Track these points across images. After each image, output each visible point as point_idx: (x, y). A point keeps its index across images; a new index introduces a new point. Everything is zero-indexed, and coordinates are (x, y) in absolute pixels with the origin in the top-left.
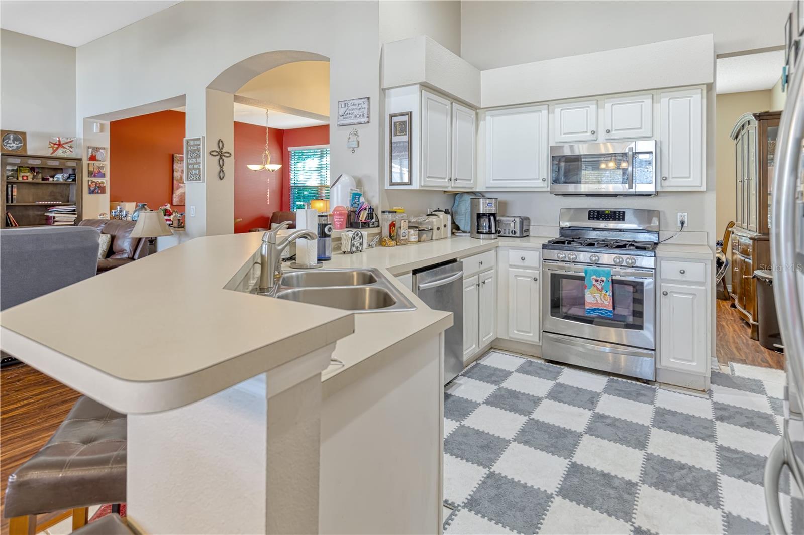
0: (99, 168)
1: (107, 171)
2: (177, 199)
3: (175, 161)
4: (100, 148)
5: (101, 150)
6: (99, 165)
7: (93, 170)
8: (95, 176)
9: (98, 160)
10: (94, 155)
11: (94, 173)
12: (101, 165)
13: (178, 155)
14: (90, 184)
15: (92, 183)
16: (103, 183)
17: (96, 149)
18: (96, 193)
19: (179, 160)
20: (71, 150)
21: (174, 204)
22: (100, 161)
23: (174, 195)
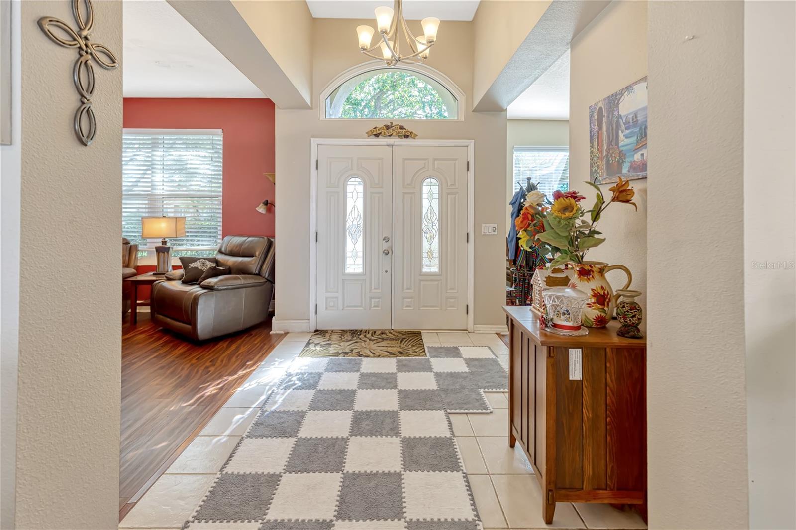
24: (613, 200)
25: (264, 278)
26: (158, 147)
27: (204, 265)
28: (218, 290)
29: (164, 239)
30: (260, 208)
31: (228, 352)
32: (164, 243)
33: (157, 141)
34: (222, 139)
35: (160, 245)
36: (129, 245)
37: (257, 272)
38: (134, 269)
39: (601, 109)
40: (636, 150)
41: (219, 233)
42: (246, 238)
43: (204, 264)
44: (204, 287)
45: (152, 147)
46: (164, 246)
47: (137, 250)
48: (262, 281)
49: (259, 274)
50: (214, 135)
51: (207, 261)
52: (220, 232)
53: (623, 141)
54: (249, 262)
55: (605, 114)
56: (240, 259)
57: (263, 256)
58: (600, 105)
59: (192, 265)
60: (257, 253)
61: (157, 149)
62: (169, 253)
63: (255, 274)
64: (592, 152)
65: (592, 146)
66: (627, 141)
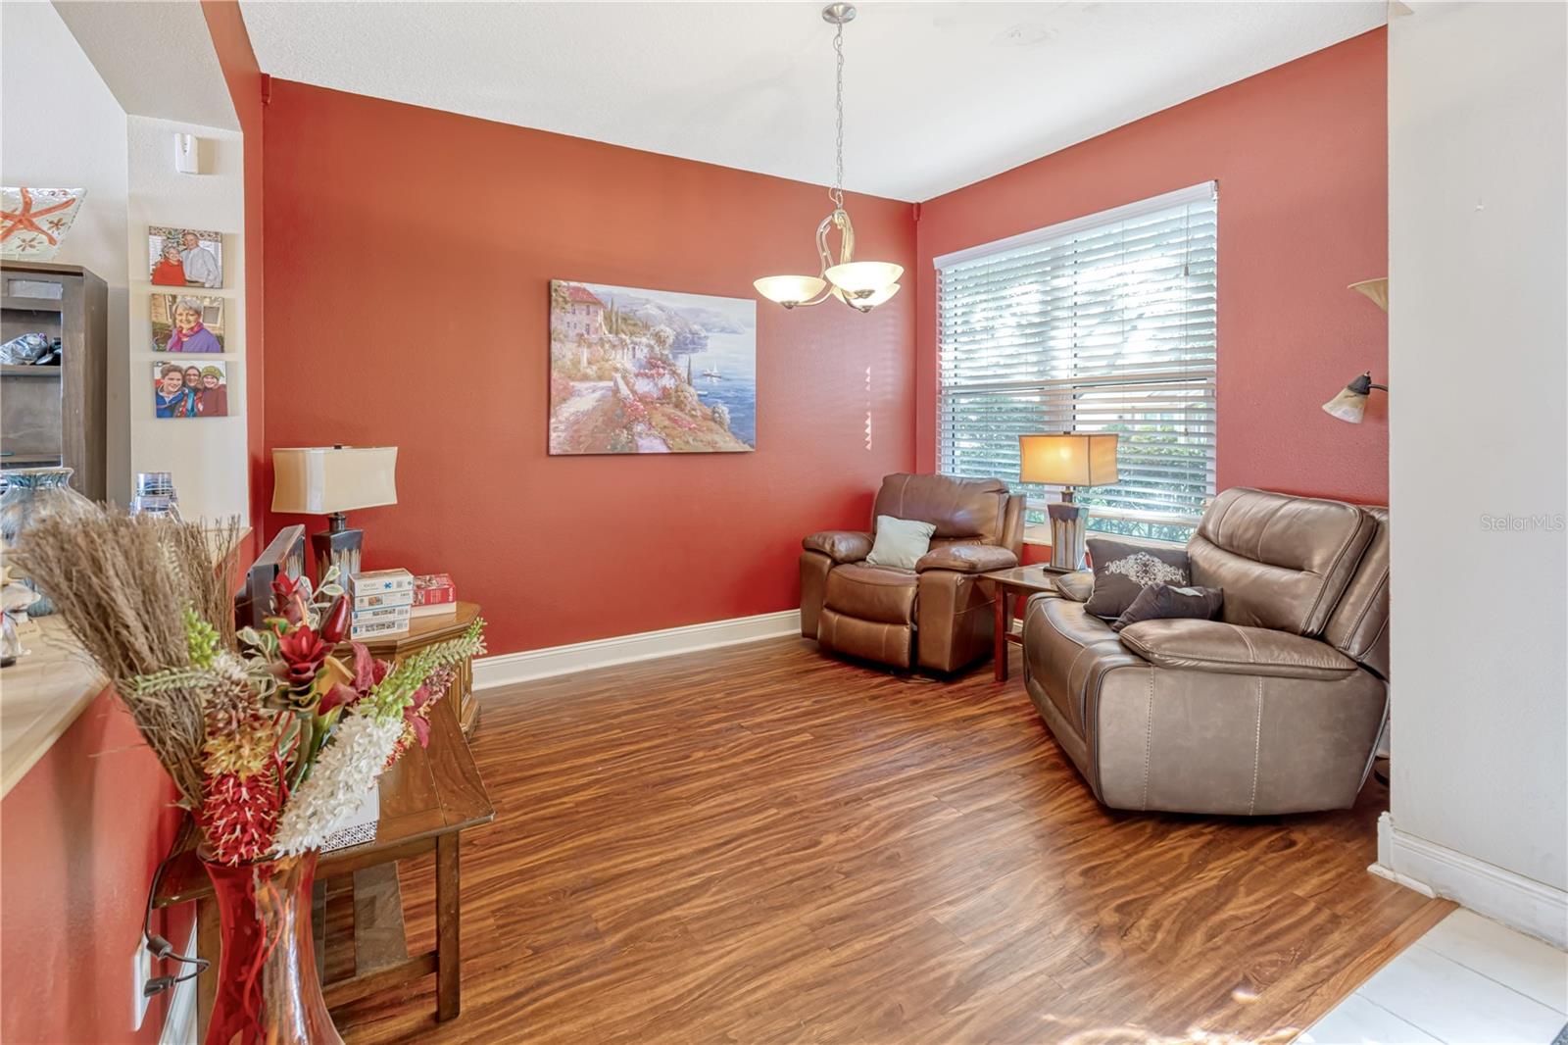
0: (197, 313)
1: (236, 326)
2: (563, 435)
3: (554, 304)
4: (198, 236)
5: (202, 243)
6: (196, 304)
7: (170, 321)
8: (179, 346)
9: (193, 283)
10: (173, 261)
11: (174, 332)
12: (207, 303)
13: (564, 283)
14: (158, 376)
15: (165, 374)
16: (214, 374)
17: (183, 239)
18: (184, 415)
19: (566, 302)
20: (55, 235)
21: (553, 451)
22: (202, 286)
23: (552, 420)
25: (1343, 653)
26: (1064, 266)
27: (1146, 572)
28: (1163, 666)
29: (1068, 488)
30: (1340, 403)
31: (1186, 892)
32: (1068, 496)
33: (1060, 253)
34: (1214, 209)
35: (1058, 500)
36: (1007, 496)
37: (1314, 627)
38: (1013, 551)
41: (1208, 480)
42: (1283, 501)
43: (1146, 569)
44: (1128, 648)
45: (1053, 269)
46: (1067, 504)
47: (1023, 508)
48: (1334, 664)
49: (1321, 637)
50: (1191, 202)
51: (1156, 560)
52: (1211, 478)
54: (1286, 587)
56: (1257, 570)
57: (1341, 573)
59: (1114, 567)
60: (1317, 559)
61: (1061, 273)
62: (1077, 521)
63: (1304, 634)
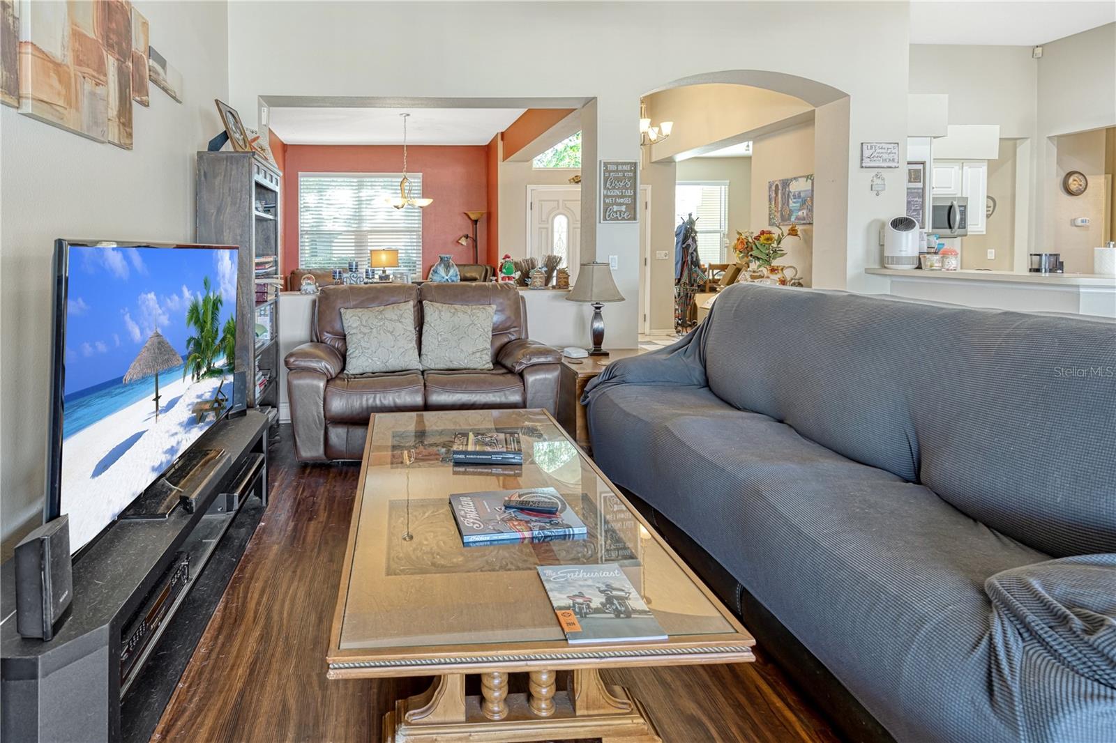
24: (789, 234)
39: (777, 186)
40: (799, 210)
53: (792, 204)
55: (780, 187)
58: (776, 183)
64: (770, 207)
65: (771, 204)
66: (794, 205)
